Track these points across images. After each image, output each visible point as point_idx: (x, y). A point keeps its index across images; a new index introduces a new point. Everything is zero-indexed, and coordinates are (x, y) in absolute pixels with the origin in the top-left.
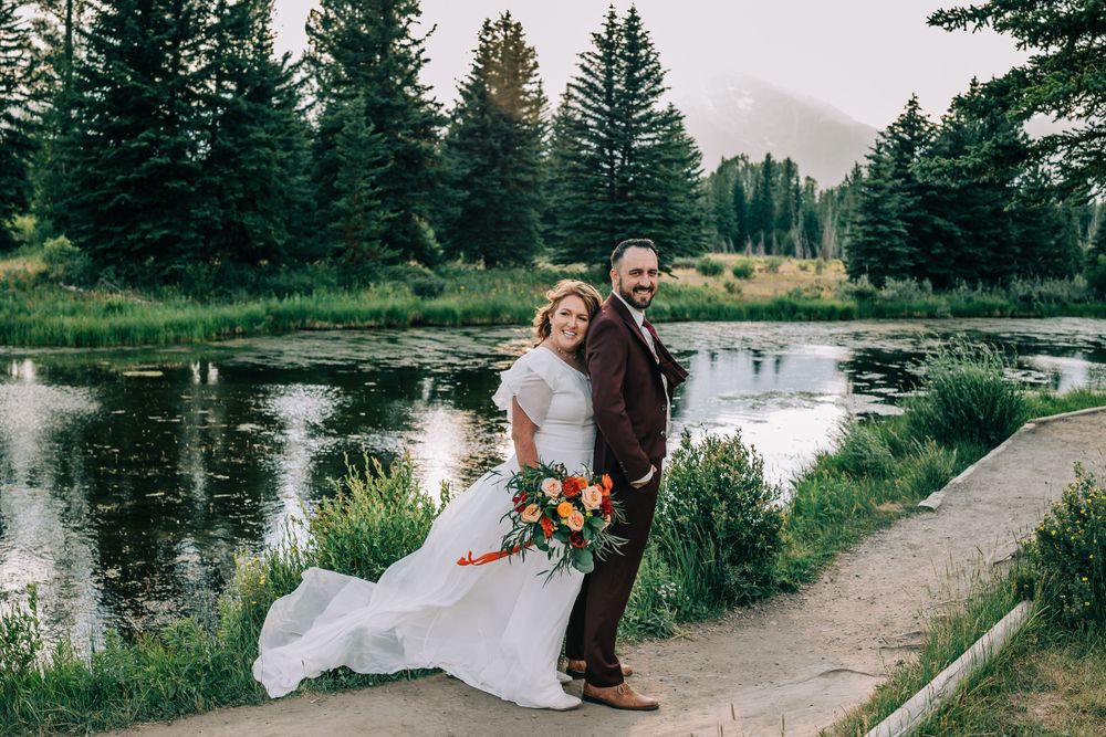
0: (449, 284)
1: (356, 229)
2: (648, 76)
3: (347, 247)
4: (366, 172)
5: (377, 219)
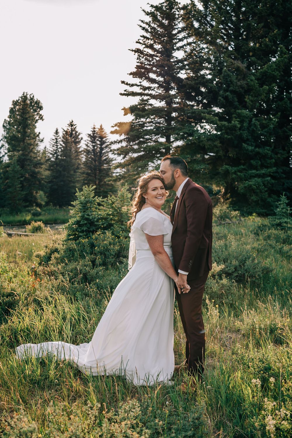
1: (15, 197)
3: (12, 203)
4: (17, 180)
5: (21, 194)
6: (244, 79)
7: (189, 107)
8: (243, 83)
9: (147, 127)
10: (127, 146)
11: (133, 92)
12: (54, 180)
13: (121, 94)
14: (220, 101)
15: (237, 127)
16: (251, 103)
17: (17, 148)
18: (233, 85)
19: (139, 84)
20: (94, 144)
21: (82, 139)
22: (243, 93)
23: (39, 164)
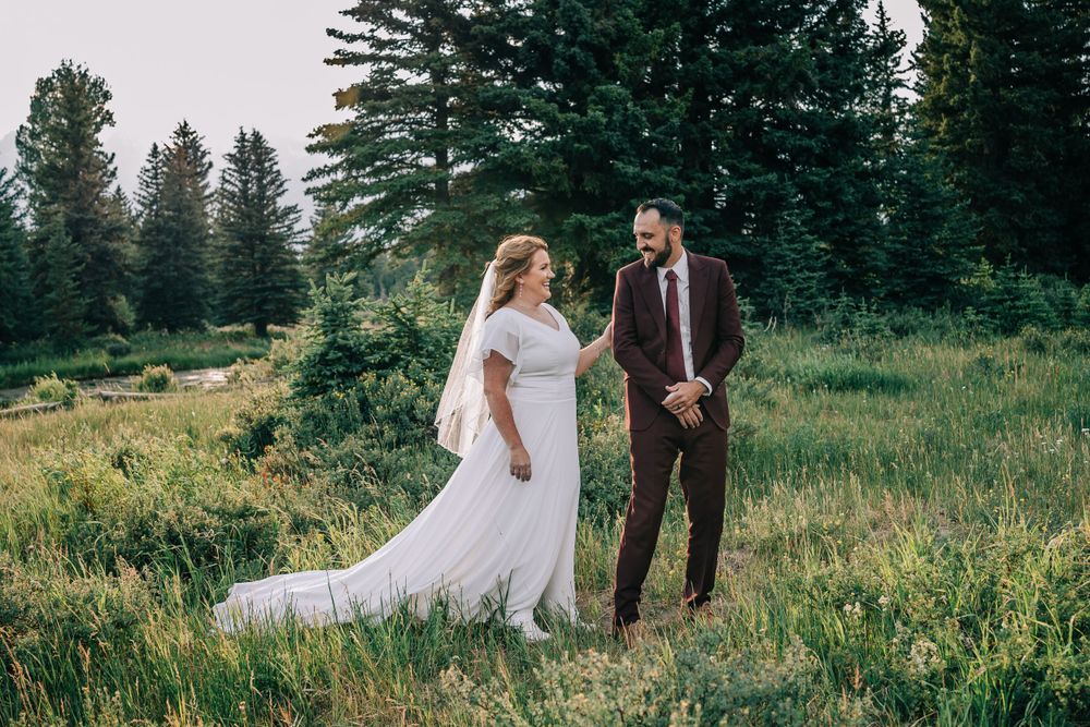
0: (134, 347)
1: (64, 313)
2: (272, 182)
3: (59, 327)
4: (69, 271)
5: (80, 304)
6: (607, 14)
7: (486, 84)
8: (605, 23)
9: (391, 133)
10: (346, 180)
11: (354, 54)
12: (156, 267)
13: (328, 62)
14: (557, 69)
15: (602, 124)
16: (628, 70)
17: (62, 195)
18: (586, 29)
19: (368, 35)
20: (244, 178)
21: (211, 165)
22: (608, 48)
23: (115, 229)
